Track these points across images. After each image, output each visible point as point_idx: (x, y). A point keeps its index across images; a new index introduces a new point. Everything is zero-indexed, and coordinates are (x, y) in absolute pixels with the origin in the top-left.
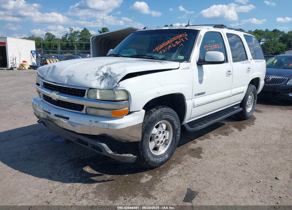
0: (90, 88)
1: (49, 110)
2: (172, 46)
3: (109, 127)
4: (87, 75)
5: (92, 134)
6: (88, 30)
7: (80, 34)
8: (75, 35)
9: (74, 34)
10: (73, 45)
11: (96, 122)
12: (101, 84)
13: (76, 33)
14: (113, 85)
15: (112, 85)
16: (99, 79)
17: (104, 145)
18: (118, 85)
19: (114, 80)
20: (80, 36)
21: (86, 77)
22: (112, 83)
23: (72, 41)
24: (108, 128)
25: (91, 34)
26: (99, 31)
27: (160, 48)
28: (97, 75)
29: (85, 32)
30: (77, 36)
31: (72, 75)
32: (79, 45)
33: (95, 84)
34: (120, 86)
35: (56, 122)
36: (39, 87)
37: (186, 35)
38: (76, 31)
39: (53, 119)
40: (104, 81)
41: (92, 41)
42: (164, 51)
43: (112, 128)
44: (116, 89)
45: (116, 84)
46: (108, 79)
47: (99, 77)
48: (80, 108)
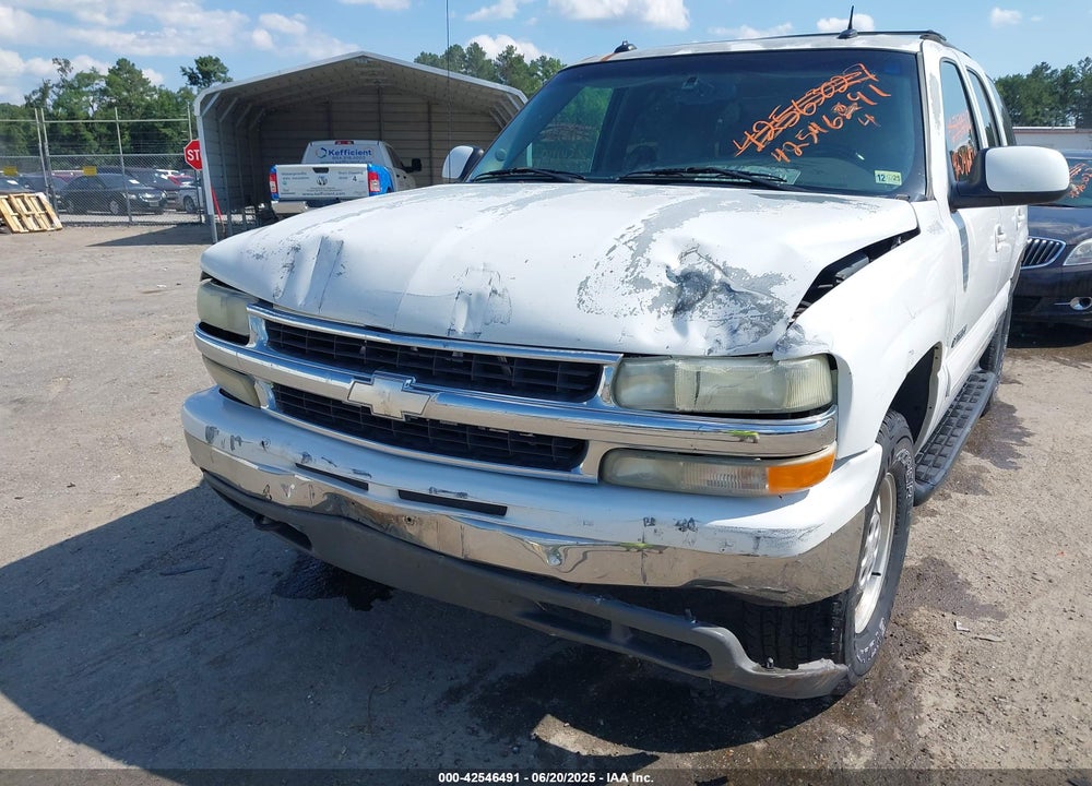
0: (629, 356)
1: (355, 472)
2: (823, 125)
3: (756, 548)
4: (583, 286)
5: (652, 582)
6: (137, 68)
7: (103, 84)
8: (84, 89)
9: (76, 84)
10: (77, 131)
11: (682, 527)
12: (682, 329)
13: (86, 78)
14: (765, 331)
15: (760, 334)
16: (656, 304)
17: (723, 633)
18: (792, 333)
19: (761, 308)
20: (104, 92)
21: (584, 298)
22: (754, 325)
23: (71, 115)
24: (750, 551)
25: (151, 85)
26: (184, 70)
27: (770, 137)
28: (641, 283)
29: (124, 71)
30: (94, 93)
31: (495, 292)
32: (104, 130)
33: (651, 331)
34: (808, 337)
35: (412, 530)
36: (248, 352)
37: (872, 77)
38: (87, 72)
39: (389, 515)
40: (697, 313)
41: (201, 111)
42: (798, 150)
43: (773, 552)
44: (791, 354)
45: (779, 331)
46: (720, 302)
47: (655, 292)
48: (561, 454)
